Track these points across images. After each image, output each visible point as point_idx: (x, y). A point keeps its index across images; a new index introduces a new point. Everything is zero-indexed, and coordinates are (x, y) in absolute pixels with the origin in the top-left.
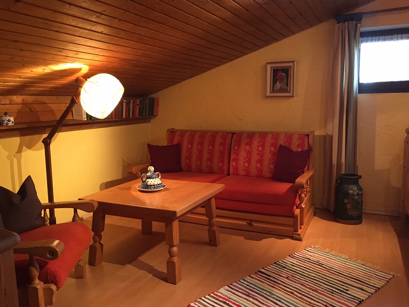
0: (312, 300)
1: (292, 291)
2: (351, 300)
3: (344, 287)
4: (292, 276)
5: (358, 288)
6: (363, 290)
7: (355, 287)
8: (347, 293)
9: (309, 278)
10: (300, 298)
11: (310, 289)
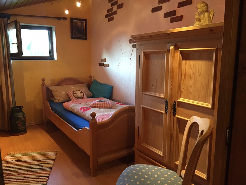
0: (29, 179)
1: (16, 180)
2: (47, 170)
3: (40, 166)
4: (9, 173)
5: (46, 163)
6: (49, 163)
7: (44, 164)
8: (43, 168)
9: (19, 170)
10: (22, 181)
11: (24, 175)
